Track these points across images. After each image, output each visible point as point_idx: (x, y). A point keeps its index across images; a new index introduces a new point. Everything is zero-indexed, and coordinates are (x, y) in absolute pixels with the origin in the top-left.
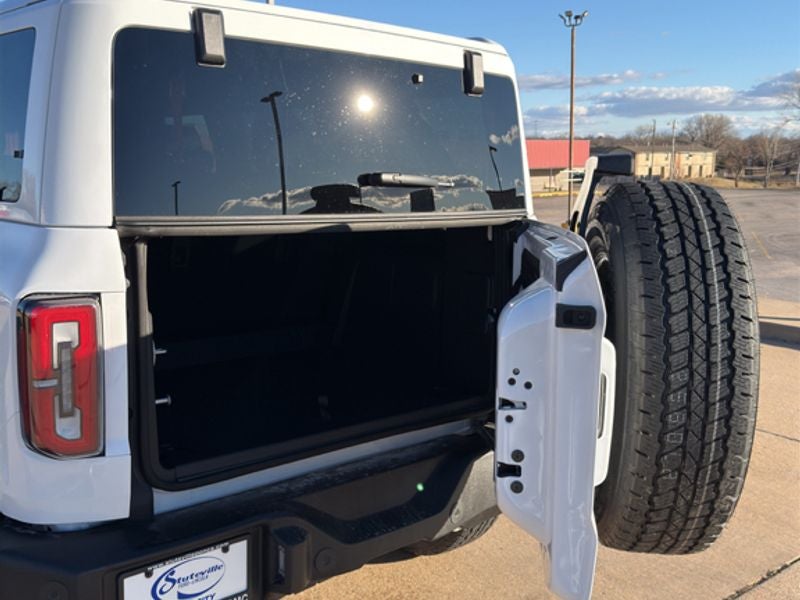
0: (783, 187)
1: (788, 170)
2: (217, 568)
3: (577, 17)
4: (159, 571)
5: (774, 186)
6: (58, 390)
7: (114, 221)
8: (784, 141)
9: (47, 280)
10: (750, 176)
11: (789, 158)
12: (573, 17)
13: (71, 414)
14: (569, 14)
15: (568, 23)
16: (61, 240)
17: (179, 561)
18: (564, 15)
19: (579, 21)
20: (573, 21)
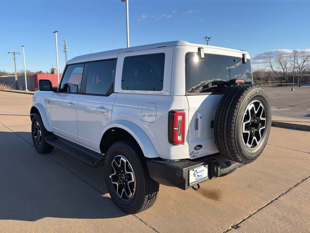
0: (265, 86)
1: (266, 81)
2: (203, 170)
3: (208, 38)
4: (195, 170)
5: (263, 85)
6: (178, 130)
7: (186, 95)
8: (265, 73)
9: (174, 107)
10: (255, 83)
11: (267, 78)
12: (207, 38)
13: (180, 135)
14: (206, 37)
15: (206, 40)
16: (176, 98)
17: (198, 168)
18: (205, 38)
19: (209, 39)
20: (207, 39)
